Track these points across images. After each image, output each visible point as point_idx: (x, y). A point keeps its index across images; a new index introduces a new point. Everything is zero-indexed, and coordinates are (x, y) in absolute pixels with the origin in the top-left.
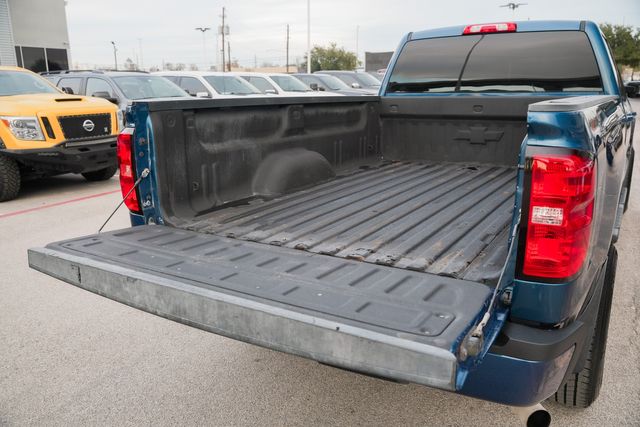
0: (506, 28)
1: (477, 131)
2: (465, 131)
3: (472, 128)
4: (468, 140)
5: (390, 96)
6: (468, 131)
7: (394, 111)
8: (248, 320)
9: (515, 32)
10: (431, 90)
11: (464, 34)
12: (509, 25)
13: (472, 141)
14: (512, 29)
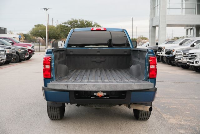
0: (103, 29)
1: (98, 59)
2: (94, 59)
3: (97, 58)
4: (96, 62)
5: (68, 48)
6: (95, 59)
7: (71, 53)
8: (116, 86)
9: (106, 31)
10: (85, 47)
11: (91, 31)
12: (104, 29)
13: (97, 62)
14: (105, 30)
